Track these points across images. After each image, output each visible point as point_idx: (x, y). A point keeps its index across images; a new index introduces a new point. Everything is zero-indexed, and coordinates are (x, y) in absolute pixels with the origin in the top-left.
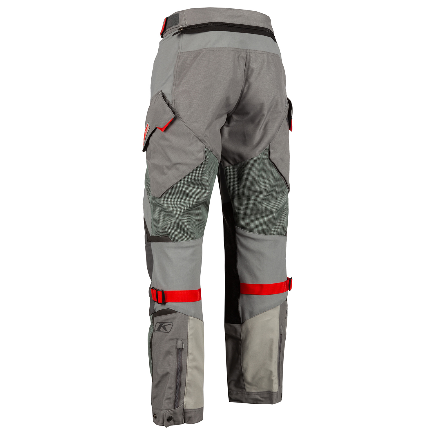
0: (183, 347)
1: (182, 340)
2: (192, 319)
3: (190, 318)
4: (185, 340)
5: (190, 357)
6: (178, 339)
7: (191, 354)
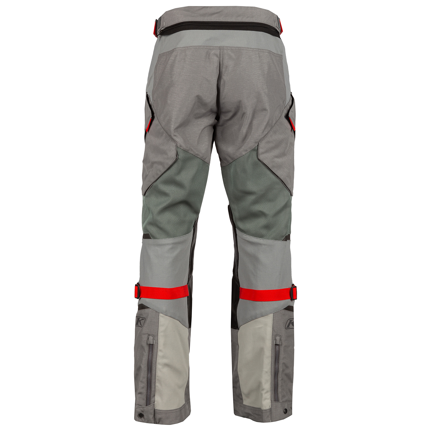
0: (153, 343)
1: (152, 335)
2: (162, 317)
3: (161, 315)
4: (155, 336)
5: (160, 354)
6: (149, 335)
7: (161, 351)
